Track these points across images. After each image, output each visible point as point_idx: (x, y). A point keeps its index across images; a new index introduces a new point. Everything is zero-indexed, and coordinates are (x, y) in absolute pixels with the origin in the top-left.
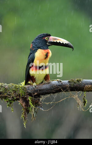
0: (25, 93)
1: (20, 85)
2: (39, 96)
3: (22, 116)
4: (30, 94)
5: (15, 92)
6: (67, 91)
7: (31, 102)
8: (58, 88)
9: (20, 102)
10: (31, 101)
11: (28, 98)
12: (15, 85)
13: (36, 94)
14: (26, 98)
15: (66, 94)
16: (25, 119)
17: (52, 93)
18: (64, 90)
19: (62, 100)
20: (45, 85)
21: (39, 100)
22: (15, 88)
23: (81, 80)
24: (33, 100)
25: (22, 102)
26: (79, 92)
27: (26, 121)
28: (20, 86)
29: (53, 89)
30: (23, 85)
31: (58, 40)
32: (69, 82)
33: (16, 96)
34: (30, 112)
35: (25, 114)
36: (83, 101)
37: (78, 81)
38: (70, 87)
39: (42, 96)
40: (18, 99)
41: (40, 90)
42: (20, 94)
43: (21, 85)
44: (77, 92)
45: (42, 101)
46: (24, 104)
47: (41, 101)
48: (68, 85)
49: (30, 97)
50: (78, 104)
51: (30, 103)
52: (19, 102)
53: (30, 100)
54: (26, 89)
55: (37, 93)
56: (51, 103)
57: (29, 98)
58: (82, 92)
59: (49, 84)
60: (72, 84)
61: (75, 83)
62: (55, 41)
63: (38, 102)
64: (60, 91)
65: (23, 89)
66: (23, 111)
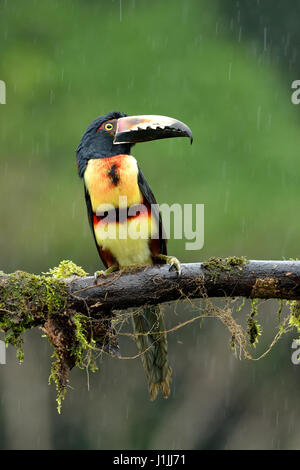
0: (63, 302)
1: (47, 276)
2: (107, 310)
3: (52, 375)
4: (79, 307)
5: (30, 300)
6: (197, 296)
7: (83, 332)
8: (169, 286)
9: (46, 330)
10: (83, 326)
11: (73, 319)
12: (30, 276)
13: (97, 305)
14: (66, 318)
15: (193, 306)
16: (61, 386)
17: (150, 304)
18: (187, 294)
19: (181, 325)
20: (128, 277)
21: (108, 323)
22: (31, 286)
23: (241, 262)
24: (88, 324)
25: (54, 332)
26: (237, 298)
27: (65, 391)
28: (48, 279)
29: (153, 291)
30: (55, 277)
31: (142, 121)
32: (204, 267)
33: (34, 313)
34: (77, 364)
35: (62, 369)
36: (249, 328)
37: (232, 264)
38: (208, 284)
39: (119, 313)
40: (39, 322)
41: (111, 294)
42: (46, 307)
43: (51, 275)
44: (228, 298)
45: (117, 326)
46: (58, 338)
47: (113, 327)
48: (202, 277)
49: (78, 315)
50: (234, 338)
51: (79, 334)
52: (44, 329)
53: (79, 325)
54: (66, 289)
55: (101, 301)
56: (146, 334)
57: (77, 320)
58: (244, 299)
59: (141, 274)
60: (215, 273)
61: (223, 270)
62: (135, 128)
63: (105, 332)
64: (174, 295)
65: (57, 291)
66: (55, 358)
